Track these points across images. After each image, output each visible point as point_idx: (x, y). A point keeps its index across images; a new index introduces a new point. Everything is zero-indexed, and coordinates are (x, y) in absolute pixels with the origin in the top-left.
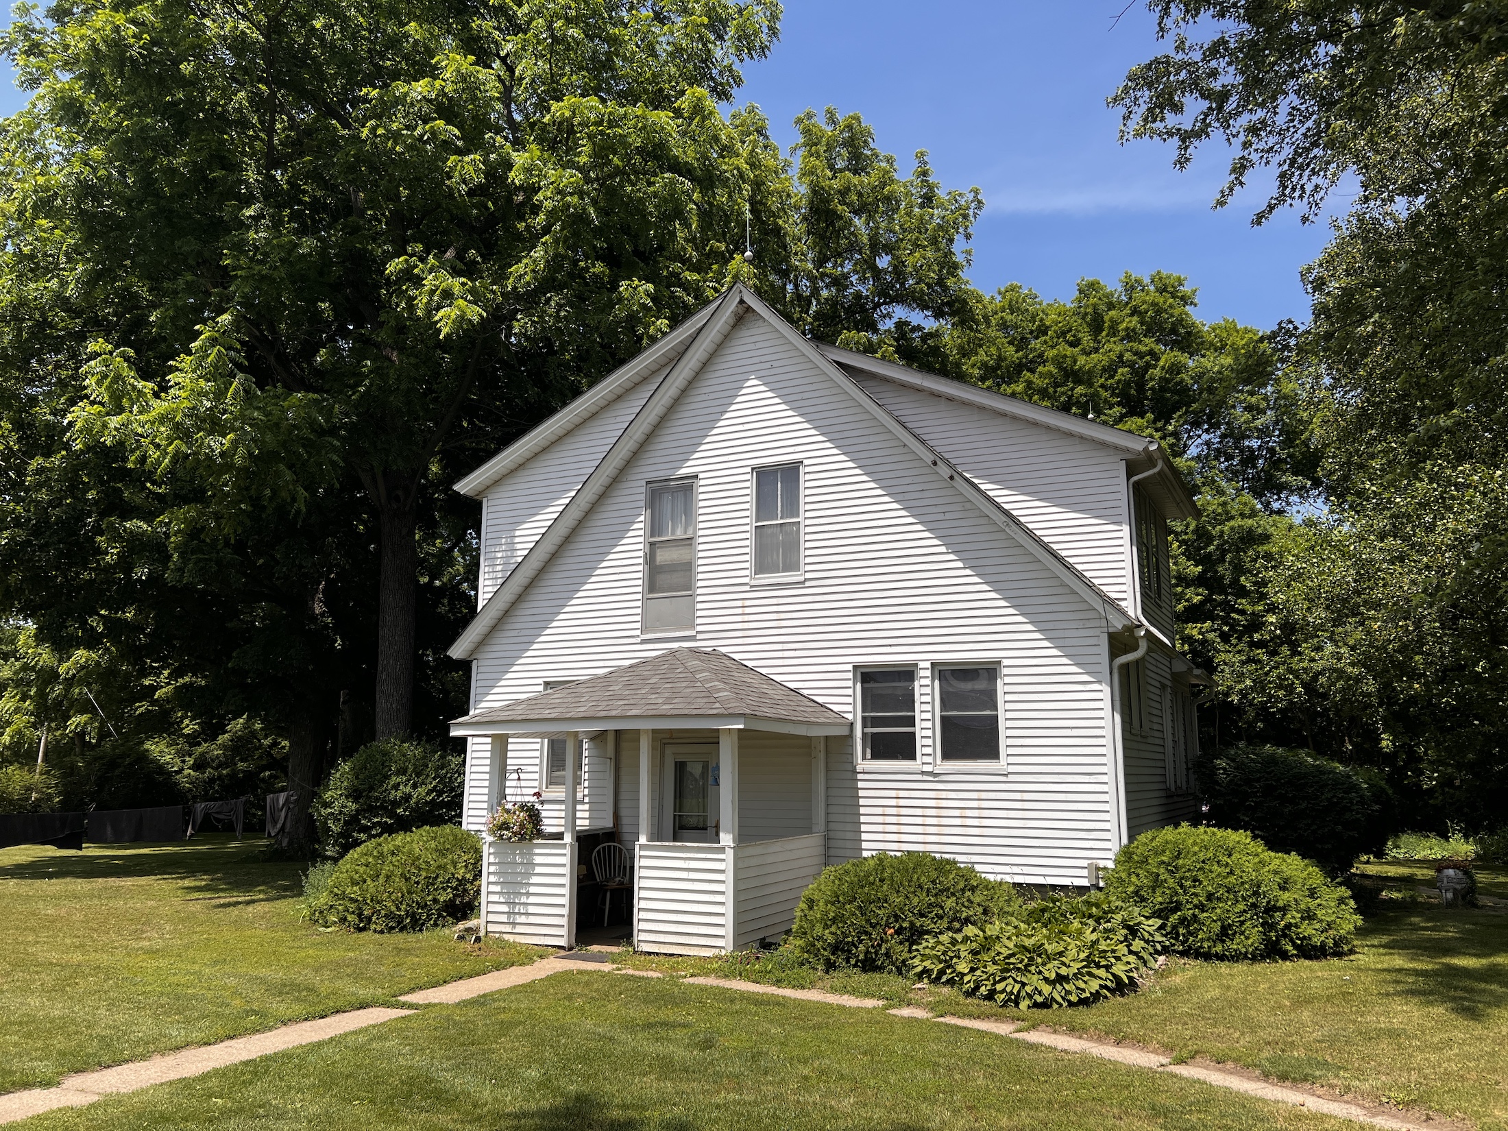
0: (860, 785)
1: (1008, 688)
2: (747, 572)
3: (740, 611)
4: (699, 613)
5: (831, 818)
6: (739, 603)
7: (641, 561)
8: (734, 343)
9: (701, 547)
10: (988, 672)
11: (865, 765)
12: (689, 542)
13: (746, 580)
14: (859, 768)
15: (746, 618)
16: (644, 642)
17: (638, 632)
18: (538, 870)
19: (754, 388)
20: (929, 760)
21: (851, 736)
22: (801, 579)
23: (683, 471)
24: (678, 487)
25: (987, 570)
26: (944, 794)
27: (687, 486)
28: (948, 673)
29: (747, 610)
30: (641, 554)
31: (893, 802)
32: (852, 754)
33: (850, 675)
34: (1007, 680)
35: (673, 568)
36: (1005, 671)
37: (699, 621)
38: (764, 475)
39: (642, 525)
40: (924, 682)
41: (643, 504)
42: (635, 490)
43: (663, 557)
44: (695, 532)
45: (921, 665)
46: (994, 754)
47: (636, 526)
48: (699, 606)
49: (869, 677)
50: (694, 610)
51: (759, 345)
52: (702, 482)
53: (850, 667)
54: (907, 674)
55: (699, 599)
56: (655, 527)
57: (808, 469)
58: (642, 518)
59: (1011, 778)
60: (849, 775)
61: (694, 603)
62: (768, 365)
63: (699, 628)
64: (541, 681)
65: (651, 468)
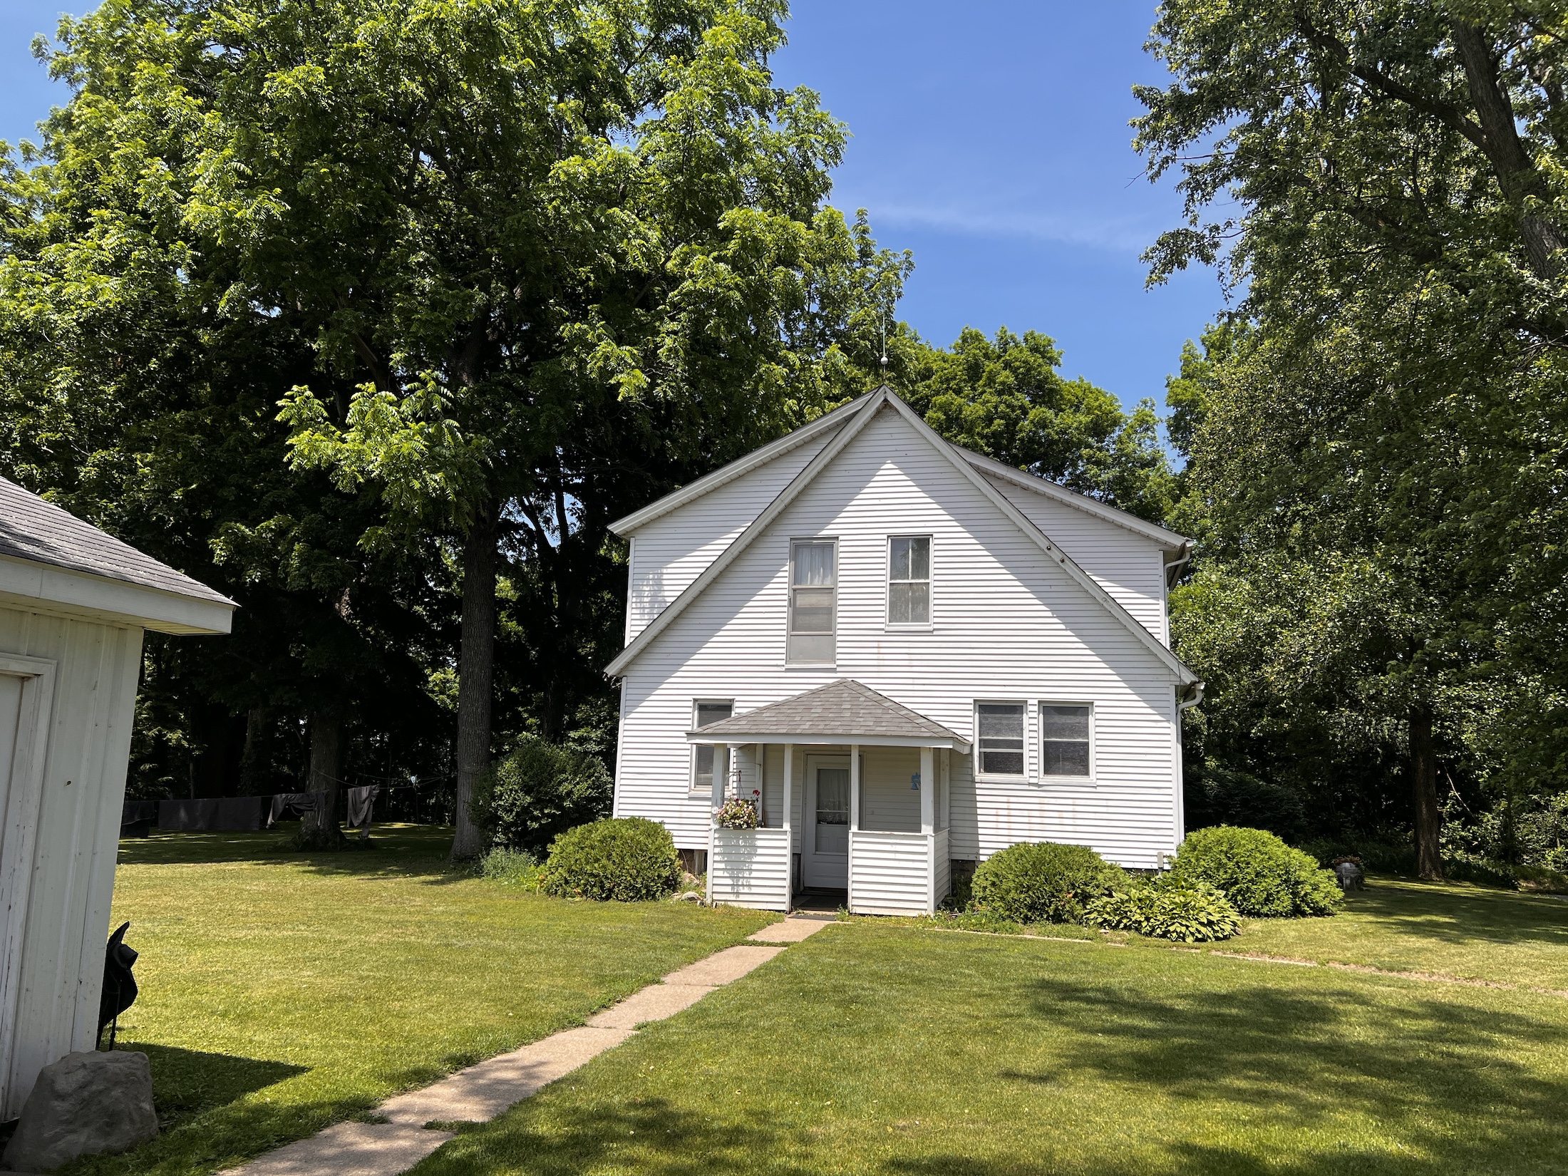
0: (978, 792)
1: (1098, 723)
2: (882, 620)
3: (875, 650)
4: (839, 650)
5: (954, 816)
6: (875, 644)
7: (786, 603)
8: (873, 432)
9: (840, 596)
10: (1081, 710)
11: (980, 776)
12: (830, 591)
13: (882, 626)
14: (977, 779)
15: (881, 657)
16: (788, 670)
17: (783, 662)
18: (760, 851)
19: (889, 471)
20: (1035, 774)
21: (971, 754)
22: (931, 628)
23: (824, 533)
24: (818, 546)
25: (1085, 632)
26: (1046, 801)
27: (829, 545)
28: (1051, 710)
29: (882, 651)
30: (786, 597)
31: (1005, 806)
32: (972, 768)
33: (971, 707)
34: (1098, 716)
35: (812, 611)
36: (1097, 710)
37: (839, 656)
38: (898, 543)
39: (786, 574)
40: (1031, 715)
41: (787, 556)
42: (780, 544)
43: (802, 601)
44: (836, 582)
45: (1030, 702)
46: (1085, 771)
47: (780, 574)
48: (839, 644)
49: (985, 708)
50: (834, 647)
51: (895, 436)
52: (842, 543)
53: (971, 701)
54: (1015, 708)
55: (839, 638)
56: (797, 577)
57: (936, 541)
58: (786, 568)
59: (1099, 789)
60: (969, 784)
61: (834, 642)
62: (903, 454)
63: (839, 662)
64: (691, 698)
65: (797, 527)
